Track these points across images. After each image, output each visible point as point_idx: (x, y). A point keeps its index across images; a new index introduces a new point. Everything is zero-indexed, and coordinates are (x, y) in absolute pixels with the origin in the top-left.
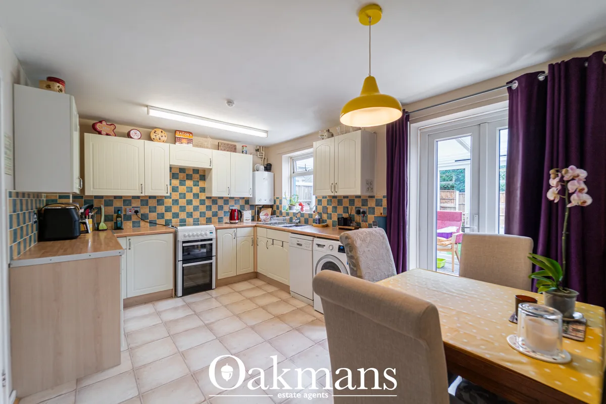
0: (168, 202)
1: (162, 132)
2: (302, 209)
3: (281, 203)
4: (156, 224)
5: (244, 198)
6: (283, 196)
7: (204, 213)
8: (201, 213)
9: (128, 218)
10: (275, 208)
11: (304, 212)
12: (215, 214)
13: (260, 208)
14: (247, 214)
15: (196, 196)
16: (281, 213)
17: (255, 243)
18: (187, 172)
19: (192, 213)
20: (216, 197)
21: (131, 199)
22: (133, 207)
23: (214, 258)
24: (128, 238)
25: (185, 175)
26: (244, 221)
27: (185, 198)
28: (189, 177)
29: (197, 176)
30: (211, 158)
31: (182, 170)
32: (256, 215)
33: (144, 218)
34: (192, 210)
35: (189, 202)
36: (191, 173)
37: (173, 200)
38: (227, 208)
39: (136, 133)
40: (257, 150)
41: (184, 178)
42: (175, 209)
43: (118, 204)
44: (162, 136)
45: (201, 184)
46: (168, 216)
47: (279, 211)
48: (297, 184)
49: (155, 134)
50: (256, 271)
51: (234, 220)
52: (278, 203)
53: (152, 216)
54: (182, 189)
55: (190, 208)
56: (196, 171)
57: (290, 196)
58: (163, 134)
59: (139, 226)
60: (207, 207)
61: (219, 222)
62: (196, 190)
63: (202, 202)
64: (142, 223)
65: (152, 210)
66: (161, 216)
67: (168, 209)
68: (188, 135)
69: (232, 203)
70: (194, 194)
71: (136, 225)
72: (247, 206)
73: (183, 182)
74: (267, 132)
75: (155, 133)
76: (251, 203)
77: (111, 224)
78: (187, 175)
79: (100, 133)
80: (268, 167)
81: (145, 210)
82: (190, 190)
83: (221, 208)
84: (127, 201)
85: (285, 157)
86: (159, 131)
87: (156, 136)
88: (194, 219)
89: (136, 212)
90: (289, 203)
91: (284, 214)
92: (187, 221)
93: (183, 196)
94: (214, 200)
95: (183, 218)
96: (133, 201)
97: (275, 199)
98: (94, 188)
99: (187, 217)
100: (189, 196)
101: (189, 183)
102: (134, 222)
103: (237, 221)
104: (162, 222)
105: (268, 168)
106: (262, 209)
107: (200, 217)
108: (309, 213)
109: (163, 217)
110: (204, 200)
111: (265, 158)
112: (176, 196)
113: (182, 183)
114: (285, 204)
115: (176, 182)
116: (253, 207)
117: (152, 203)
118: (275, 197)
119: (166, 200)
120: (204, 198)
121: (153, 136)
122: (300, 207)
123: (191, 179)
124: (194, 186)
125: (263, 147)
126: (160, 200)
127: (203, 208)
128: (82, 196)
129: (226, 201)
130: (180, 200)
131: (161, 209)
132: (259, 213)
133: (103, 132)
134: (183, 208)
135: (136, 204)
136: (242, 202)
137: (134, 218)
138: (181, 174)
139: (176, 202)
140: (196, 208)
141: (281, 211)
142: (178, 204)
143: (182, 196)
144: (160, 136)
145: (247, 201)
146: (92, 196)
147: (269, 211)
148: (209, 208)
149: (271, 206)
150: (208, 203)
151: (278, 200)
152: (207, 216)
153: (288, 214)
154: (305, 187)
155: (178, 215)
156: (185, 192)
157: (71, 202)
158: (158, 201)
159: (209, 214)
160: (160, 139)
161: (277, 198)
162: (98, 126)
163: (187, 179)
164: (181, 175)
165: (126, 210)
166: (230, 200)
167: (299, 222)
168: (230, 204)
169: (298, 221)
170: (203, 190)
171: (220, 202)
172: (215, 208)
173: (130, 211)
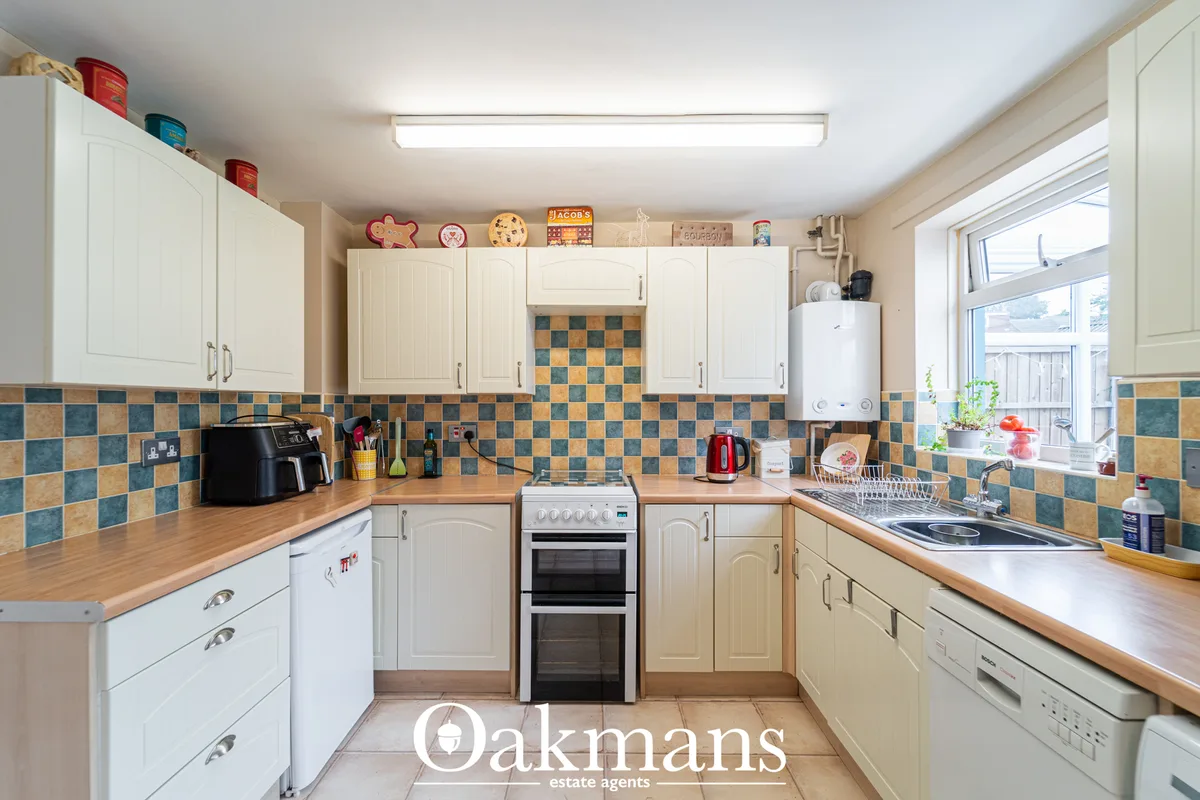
0: (542, 411)
1: (514, 220)
2: (1019, 449)
3: (909, 417)
4: (513, 468)
5: (765, 398)
6: (921, 388)
7: (637, 444)
8: (627, 442)
9: (453, 450)
10: (885, 434)
11: (1033, 462)
12: (669, 449)
13: (828, 433)
14: (775, 453)
15: (615, 392)
16: (910, 456)
17: (786, 564)
18: (590, 326)
19: (602, 441)
20: (672, 396)
21: (459, 403)
22: (462, 424)
23: (631, 600)
24: (402, 508)
25: (584, 333)
26: (764, 475)
27: (583, 400)
28: (596, 340)
29: (616, 335)
30: (644, 273)
31: (577, 321)
32: (813, 457)
33: (486, 450)
34: (602, 434)
35: (596, 412)
36: (600, 327)
37: (553, 405)
38: (705, 429)
39: (453, 234)
40: (816, 233)
41: (581, 342)
42: (560, 430)
43: (433, 414)
44: (514, 232)
45: (629, 357)
46: (542, 448)
47: (900, 446)
48: (992, 339)
49: (497, 229)
50: (791, 672)
51: (720, 470)
52: (896, 414)
53: (505, 447)
54: (577, 375)
55: (597, 429)
56: (614, 320)
57: (953, 386)
58: (517, 226)
59: (475, 473)
60: (645, 424)
61: (682, 471)
62: (614, 375)
63: (632, 412)
64: (482, 465)
65: (506, 431)
66: (525, 448)
67: (541, 430)
68: (580, 214)
69: (723, 413)
70: (608, 389)
71: (469, 468)
72: (776, 426)
73: (579, 355)
74: (821, 116)
75: (497, 225)
76: (790, 416)
77: (416, 463)
78: (591, 334)
79: (379, 244)
80: (859, 282)
81: (488, 431)
82: (598, 376)
83: (687, 429)
84: (450, 406)
85: (924, 230)
86: (506, 220)
87: (499, 233)
88: (608, 459)
89: (469, 436)
90: (948, 416)
91: (925, 464)
92: (588, 465)
93: (579, 393)
94: (667, 406)
95: (578, 456)
96: (464, 407)
97: (886, 399)
98: (363, 378)
99: (591, 453)
100: (596, 394)
101: (596, 357)
102: (464, 461)
103: (731, 477)
104: (526, 463)
105: (859, 287)
106: (833, 435)
107: (626, 454)
108: (1067, 469)
109: (528, 452)
110: (637, 405)
111: (845, 258)
112: (559, 393)
113: (577, 359)
114: (929, 424)
115: (559, 357)
116: (797, 428)
117: (505, 412)
118: (887, 392)
119: (536, 406)
120: (636, 398)
121: (493, 236)
122: (1010, 436)
123: (601, 346)
124: (610, 363)
125: (837, 220)
126: (521, 406)
127: (633, 430)
128: (342, 397)
129: (706, 407)
130: (572, 406)
131: (524, 429)
132: (820, 447)
133: (385, 243)
134: (578, 429)
135: (469, 414)
136: (759, 412)
137: (465, 450)
138: (573, 331)
139: (560, 410)
140: (614, 429)
141: (909, 450)
142: (566, 417)
143: (577, 393)
144: (509, 231)
145: (778, 408)
146: (385, 396)
147: (860, 444)
148: (651, 429)
149: (871, 428)
150: (648, 413)
151: (898, 404)
152: (644, 453)
153: (940, 464)
154: (1035, 359)
155: (566, 448)
156: (584, 382)
157: (323, 411)
158: (518, 407)
159: (651, 447)
160: (509, 240)
161: (895, 397)
162: (377, 230)
163: (590, 345)
164: (576, 337)
165: (447, 431)
166: (717, 405)
167: (1004, 510)
168: (718, 417)
169: (995, 505)
170: (635, 375)
171: (686, 412)
172: (669, 429)
173: (456, 433)
